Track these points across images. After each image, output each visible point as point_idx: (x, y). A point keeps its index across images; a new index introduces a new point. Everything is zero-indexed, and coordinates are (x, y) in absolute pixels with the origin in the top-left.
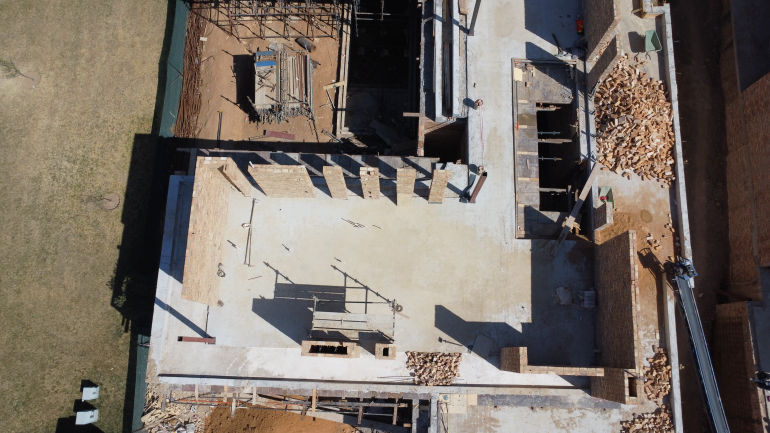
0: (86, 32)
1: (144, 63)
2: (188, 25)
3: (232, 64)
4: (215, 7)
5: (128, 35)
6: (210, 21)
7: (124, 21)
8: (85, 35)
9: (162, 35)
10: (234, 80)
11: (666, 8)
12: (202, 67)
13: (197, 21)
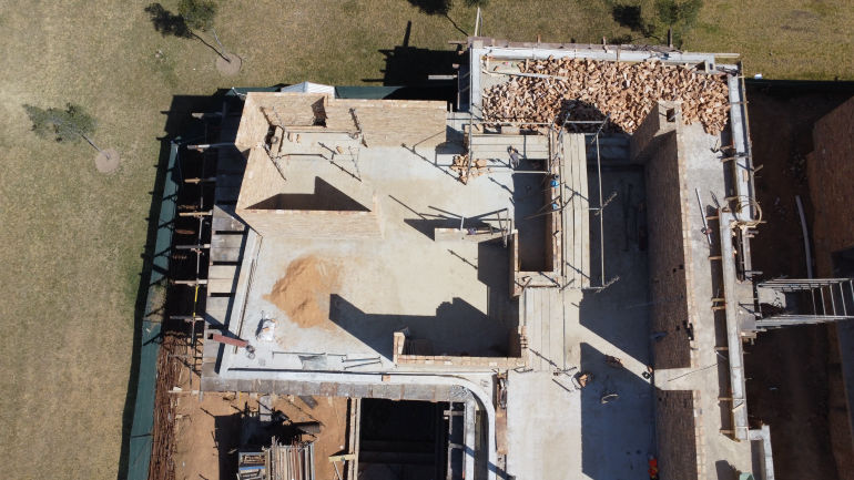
0: (30, 370)
1: (104, 414)
2: (158, 366)
3: (213, 429)
4: (192, 346)
5: (84, 376)
6: (186, 364)
7: (80, 357)
8: (30, 375)
9: (127, 376)
10: (216, 452)
11: (765, 432)
12: (177, 428)
13: (170, 360)
